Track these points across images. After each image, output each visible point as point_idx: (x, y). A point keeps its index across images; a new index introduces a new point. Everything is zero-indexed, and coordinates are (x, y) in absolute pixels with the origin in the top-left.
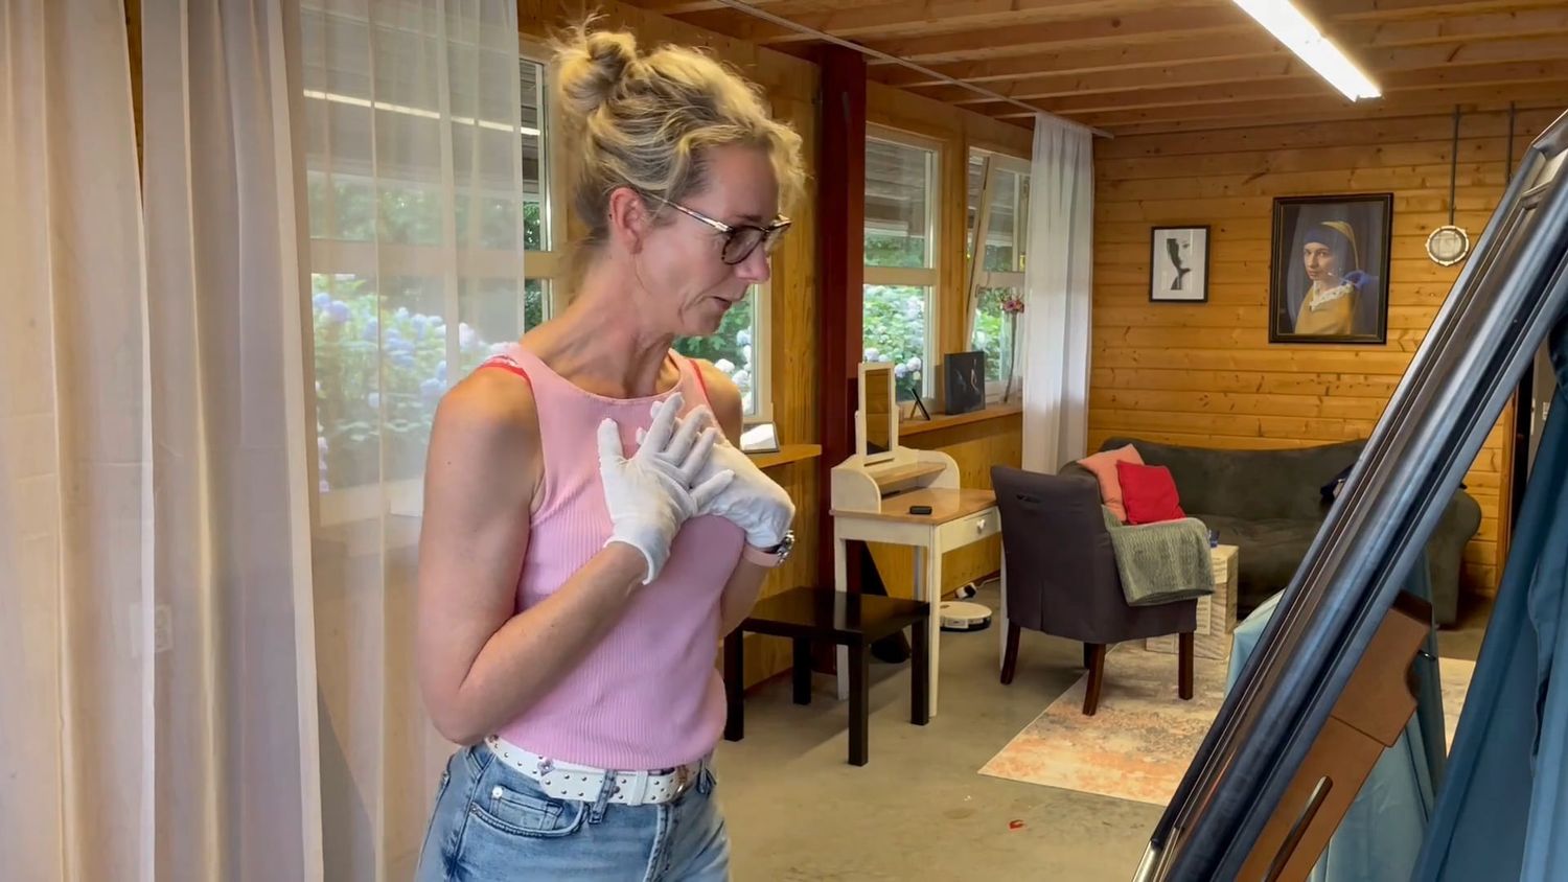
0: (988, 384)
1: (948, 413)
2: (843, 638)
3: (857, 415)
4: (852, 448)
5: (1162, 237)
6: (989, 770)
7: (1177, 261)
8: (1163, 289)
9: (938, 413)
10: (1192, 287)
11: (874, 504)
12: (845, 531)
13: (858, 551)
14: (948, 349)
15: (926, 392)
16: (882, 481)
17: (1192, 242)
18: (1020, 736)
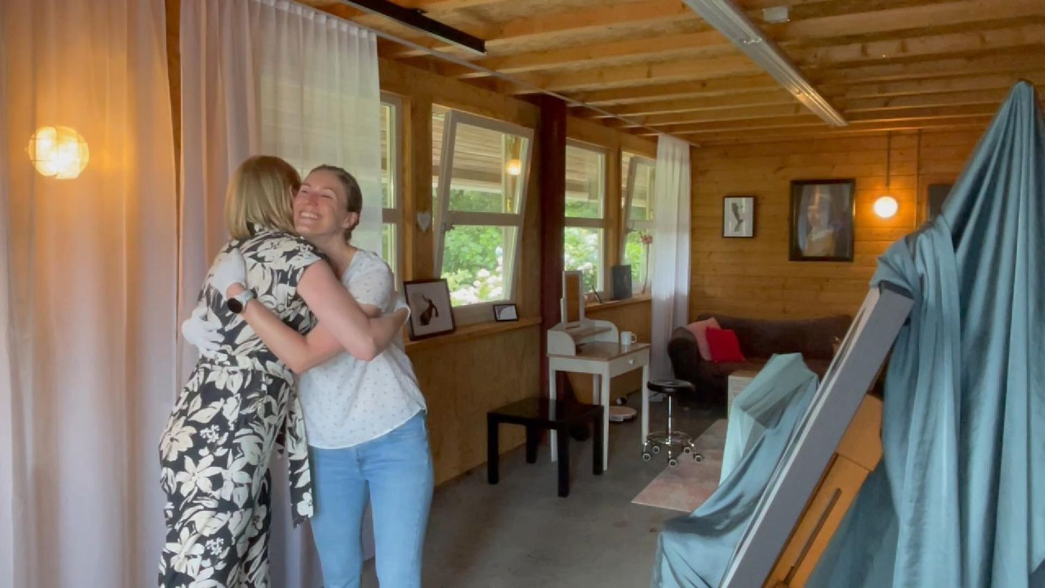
0: (633, 284)
1: (612, 300)
2: (553, 425)
3: (562, 300)
4: (558, 319)
5: (729, 202)
6: (636, 501)
7: (737, 215)
8: (730, 231)
9: (606, 300)
10: (746, 230)
11: (572, 350)
12: (555, 365)
13: (563, 377)
14: (611, 264)
15: (599, 287)
16: (575, 337)
17: (745, 205)
18: (654, 482)
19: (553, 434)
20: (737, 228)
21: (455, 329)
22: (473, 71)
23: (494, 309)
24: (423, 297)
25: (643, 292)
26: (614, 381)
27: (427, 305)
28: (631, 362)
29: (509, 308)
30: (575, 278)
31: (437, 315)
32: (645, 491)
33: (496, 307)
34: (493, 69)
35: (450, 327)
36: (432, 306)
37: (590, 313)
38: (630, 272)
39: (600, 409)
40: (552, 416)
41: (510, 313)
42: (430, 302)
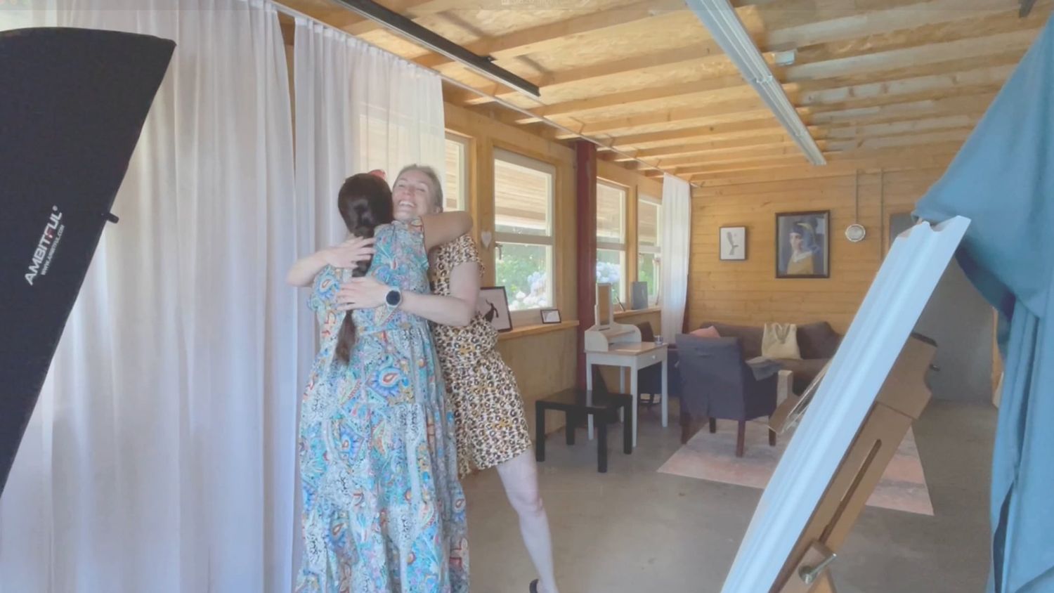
0: (650, 297)
1: (633, 309)
2: (591, 411)
3: (596, 306)
4: (593, 323)
5: (724, 231)
6: (660, 470)
7: (731, 242)
8: (725, 255)
9: (628, 309)
10: (740, 253)
11: (605, 348)
12: (591, 360)
13: (596, 369)
14: (632, 280)
15: (622, 299)
16: (608, 338)
17: (739, 233)
18: (676, 455)
19: (590, 418)
20: (732, 253)
21: (511, 329)
22: (529, 117)
23: (541, 314)
24: (487, 301)
25: (657, 304)
26: (640, 372)
27: (489, 308)
28: (654, 357)
29: (553, 312)
30: (606, 289)
31: (497, 316)
32: (669, 462)
33: (542, 311)
34: (541, 116)
35: (508, 327)
36: (493, 309)
37: (618, 319)
38: (646, 287)
39: (628, 398)
40: (589, 403)
41: (553, 317)
42: (492, 305)
